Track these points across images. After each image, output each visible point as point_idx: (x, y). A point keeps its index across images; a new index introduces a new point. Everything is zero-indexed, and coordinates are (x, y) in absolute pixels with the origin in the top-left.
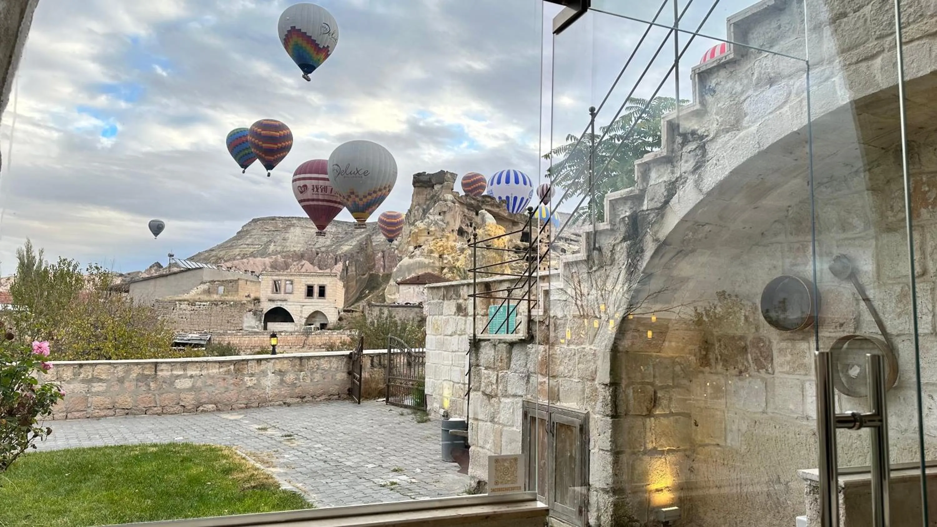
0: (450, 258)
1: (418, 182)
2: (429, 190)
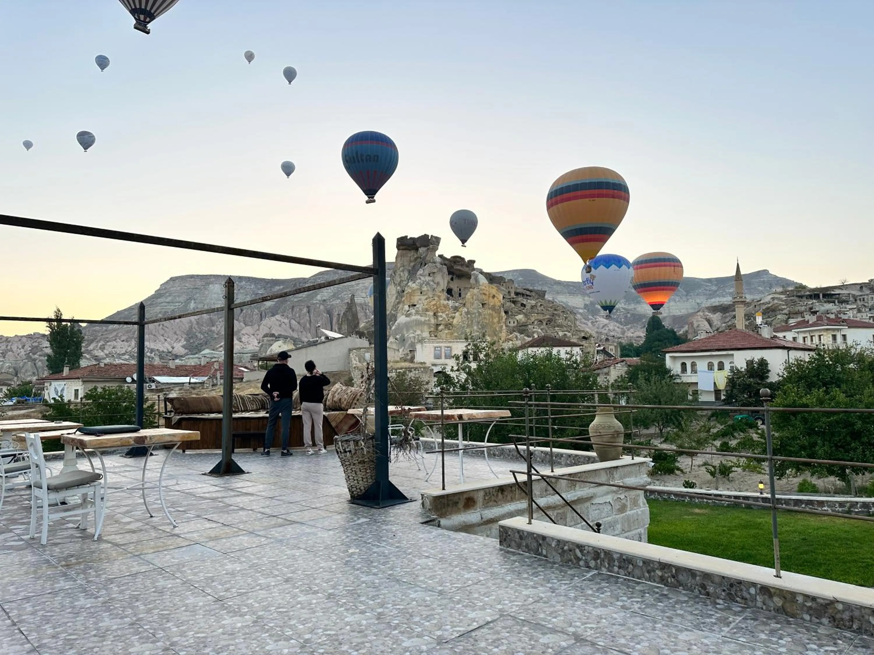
0: (444, 316)
1: (402, 245)
2: (412, 252)
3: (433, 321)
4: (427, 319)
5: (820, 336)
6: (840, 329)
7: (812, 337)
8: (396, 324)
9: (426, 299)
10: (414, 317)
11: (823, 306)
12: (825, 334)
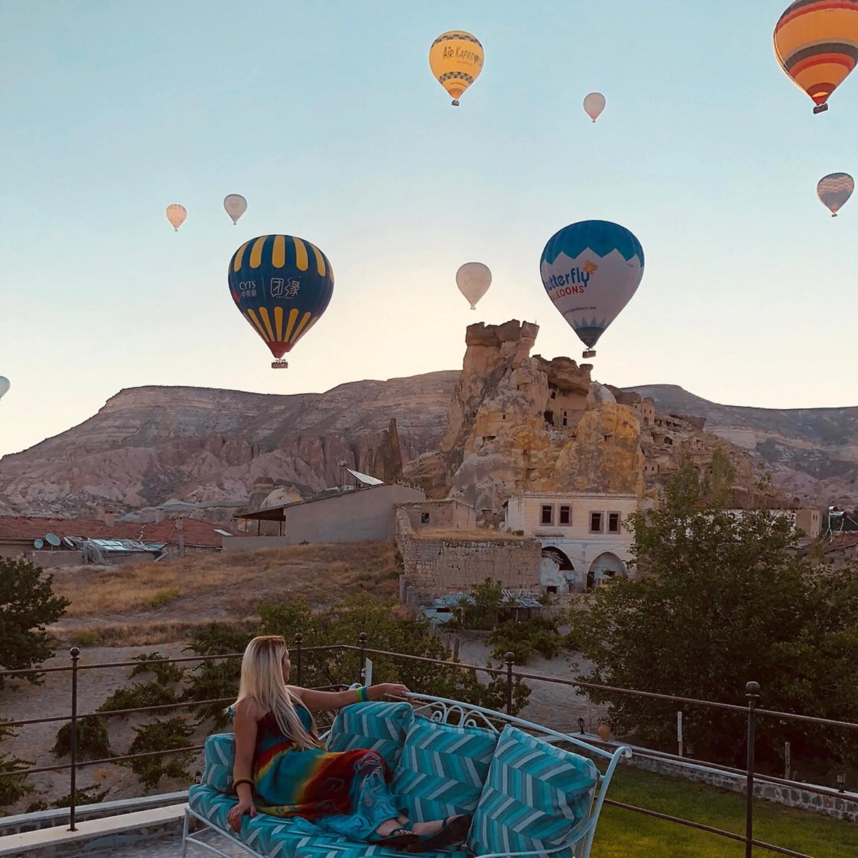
0: (541, 455)
1: (475, 337)
2: (492, 350)
3: (522, 463)
4: (513, 459)
8: (461, 466)
9: (512, 427)
10: (491, 457)
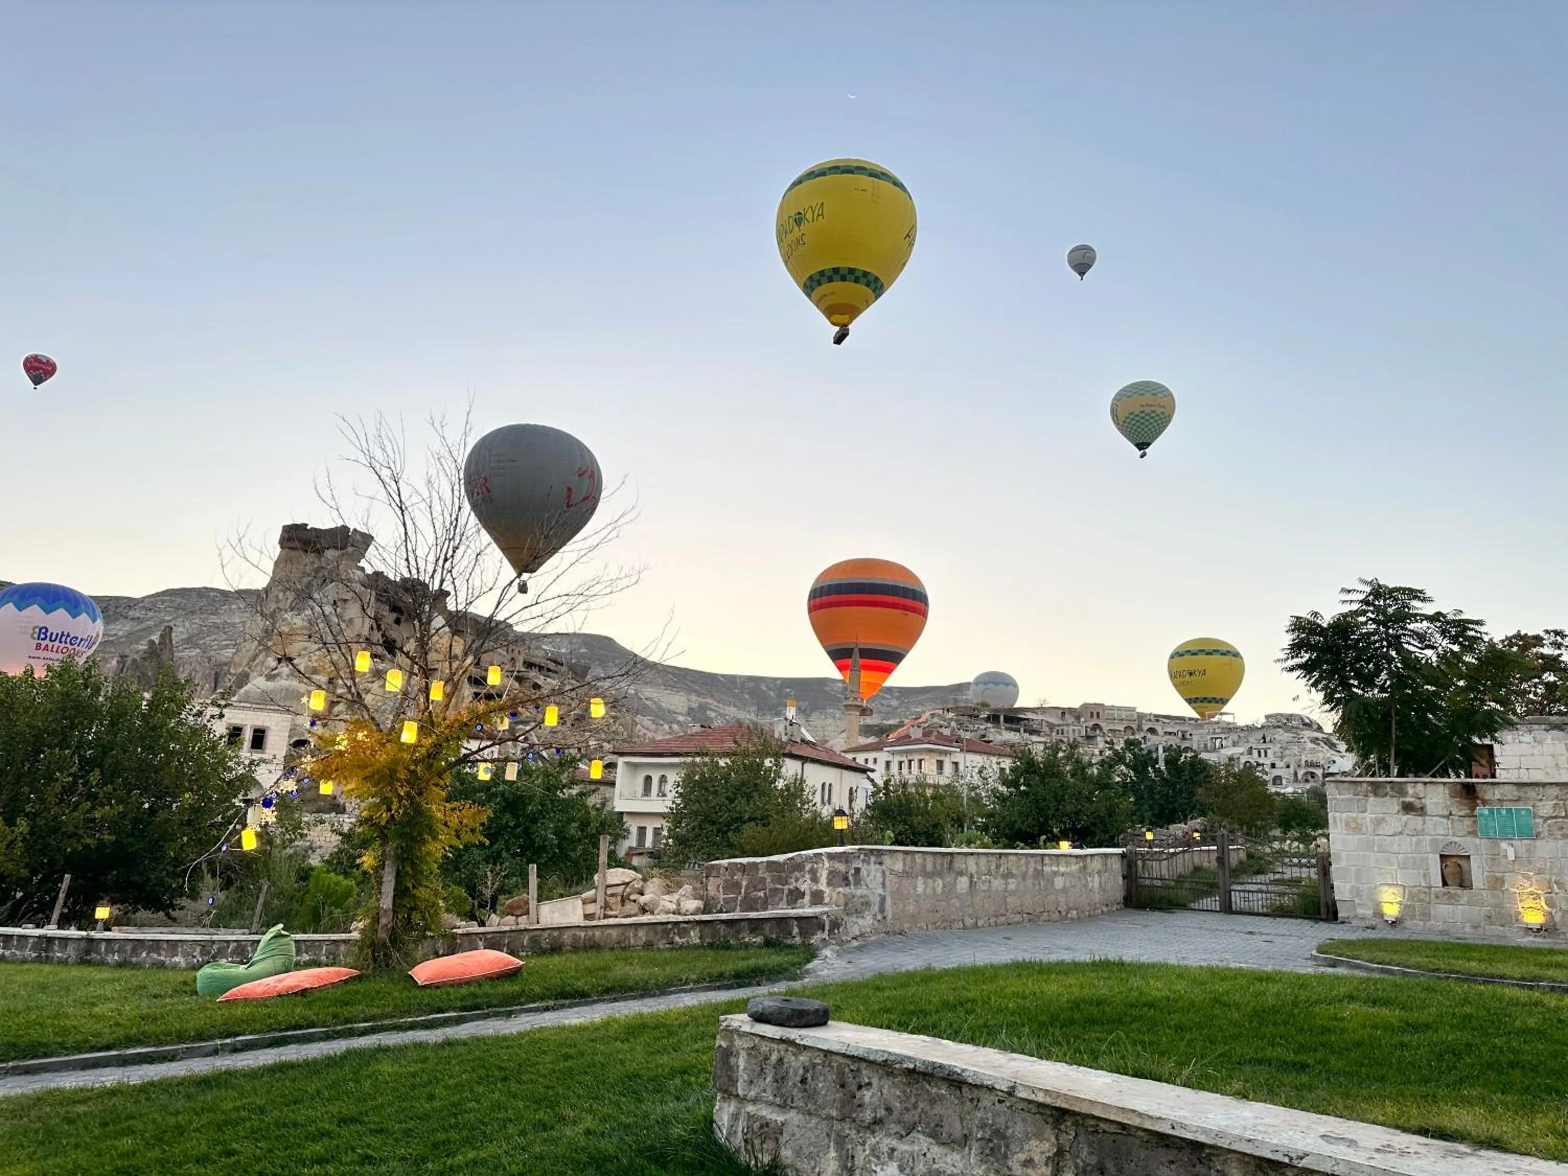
0: (350, 685)
1: (289, 539)
2: (311, 557)
5: (920, 761)
6: (950, 753)
7: (910, 761)
9: (319, 649)
10: (283, 683)
11: (1000, 734)
12: (926, 757)
